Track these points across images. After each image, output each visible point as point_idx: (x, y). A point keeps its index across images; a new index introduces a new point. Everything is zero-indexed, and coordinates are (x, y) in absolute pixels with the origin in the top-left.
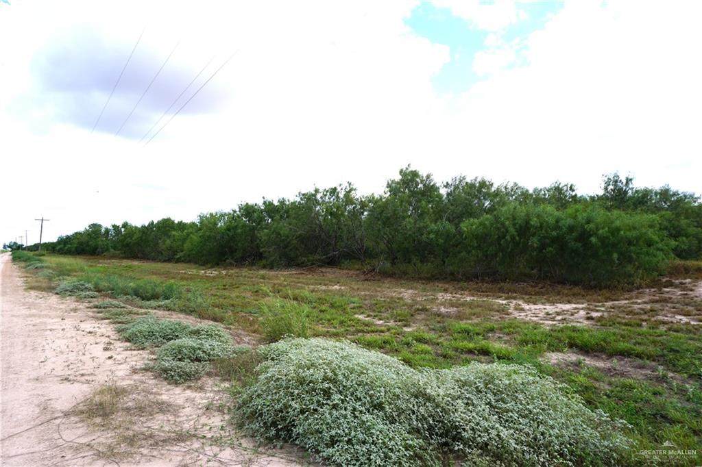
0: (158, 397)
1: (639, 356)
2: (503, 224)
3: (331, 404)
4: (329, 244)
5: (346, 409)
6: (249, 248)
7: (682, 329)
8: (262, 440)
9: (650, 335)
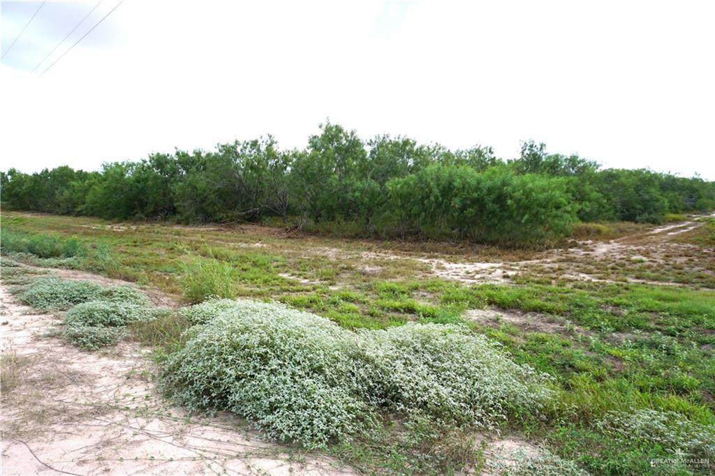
0: (69, 366)
1: (550, 312)
2: (428, 185)
3: (269, 369)
4: (249, 200)
5: (285, 373)
6: (161, 202)
7: (585, 286)
8: (193, 409)
9: (559, 292)
